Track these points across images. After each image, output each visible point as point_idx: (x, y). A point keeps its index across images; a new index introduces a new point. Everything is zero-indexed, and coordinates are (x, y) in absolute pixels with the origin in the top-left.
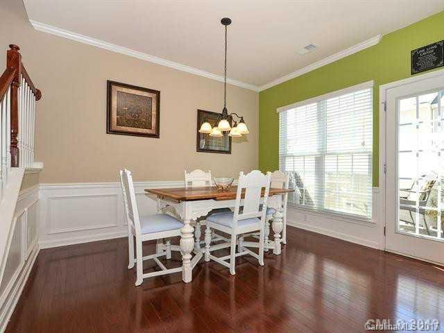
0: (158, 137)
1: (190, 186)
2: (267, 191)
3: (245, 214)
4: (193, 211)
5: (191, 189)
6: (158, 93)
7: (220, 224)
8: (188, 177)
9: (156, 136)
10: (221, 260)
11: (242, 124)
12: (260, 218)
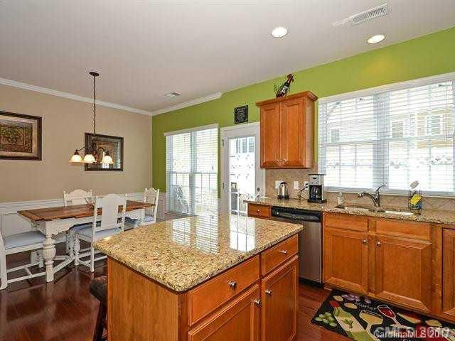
0: (41, 160)
1: (69, 204)
2: (125, 208)
3: (103, 226)
4: (54, 227)
5: (70, 208)
6: (39, 119)
7: (85, 235)
8: (67, 197)
9: (38, 158)
10: (86, 263)
11: (107, 157)
12: (120, 228)
